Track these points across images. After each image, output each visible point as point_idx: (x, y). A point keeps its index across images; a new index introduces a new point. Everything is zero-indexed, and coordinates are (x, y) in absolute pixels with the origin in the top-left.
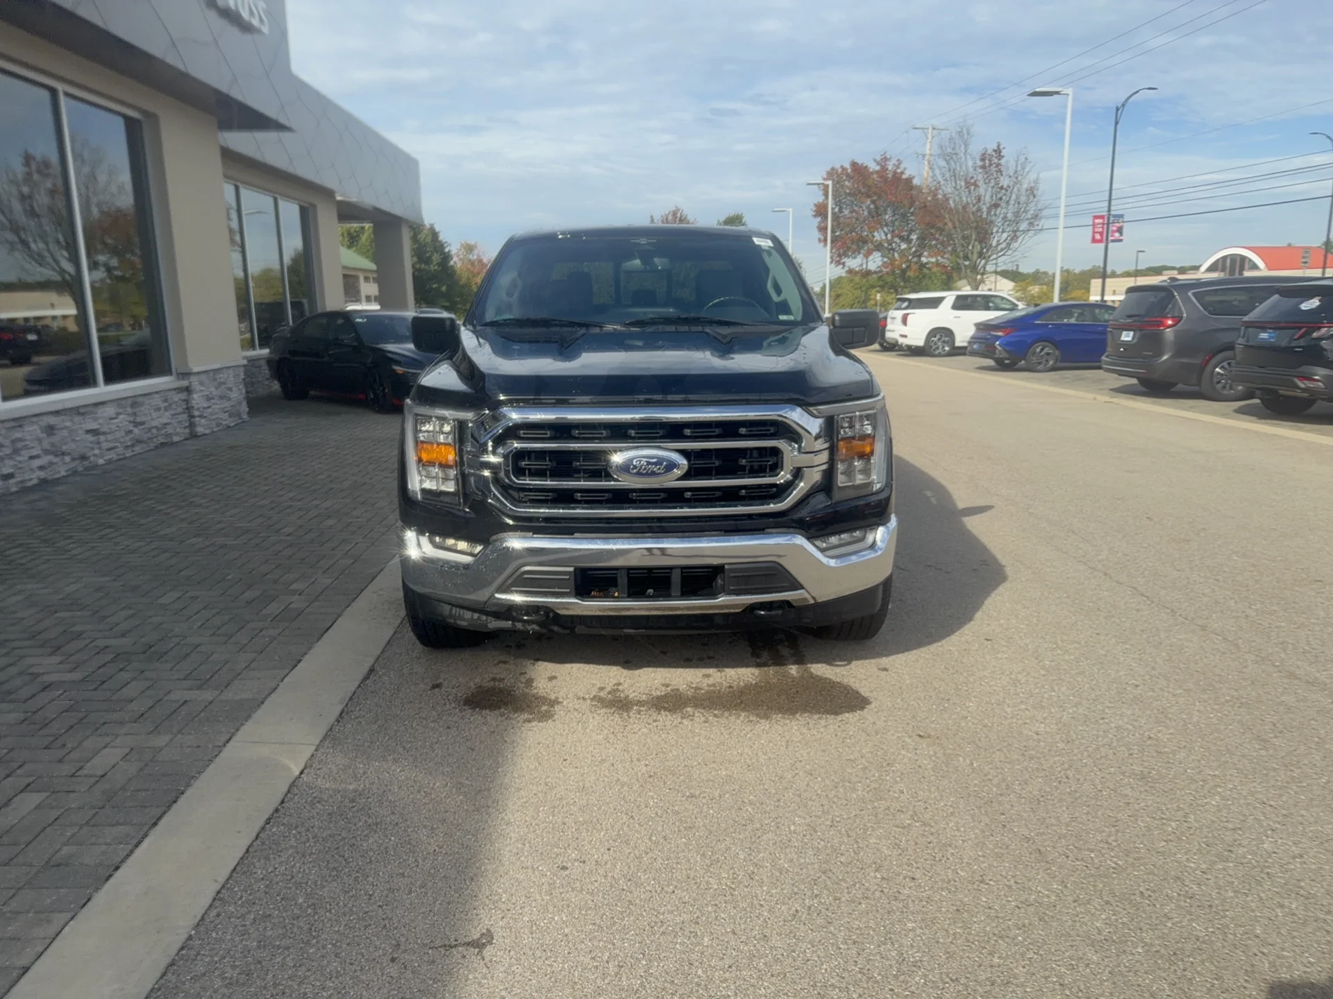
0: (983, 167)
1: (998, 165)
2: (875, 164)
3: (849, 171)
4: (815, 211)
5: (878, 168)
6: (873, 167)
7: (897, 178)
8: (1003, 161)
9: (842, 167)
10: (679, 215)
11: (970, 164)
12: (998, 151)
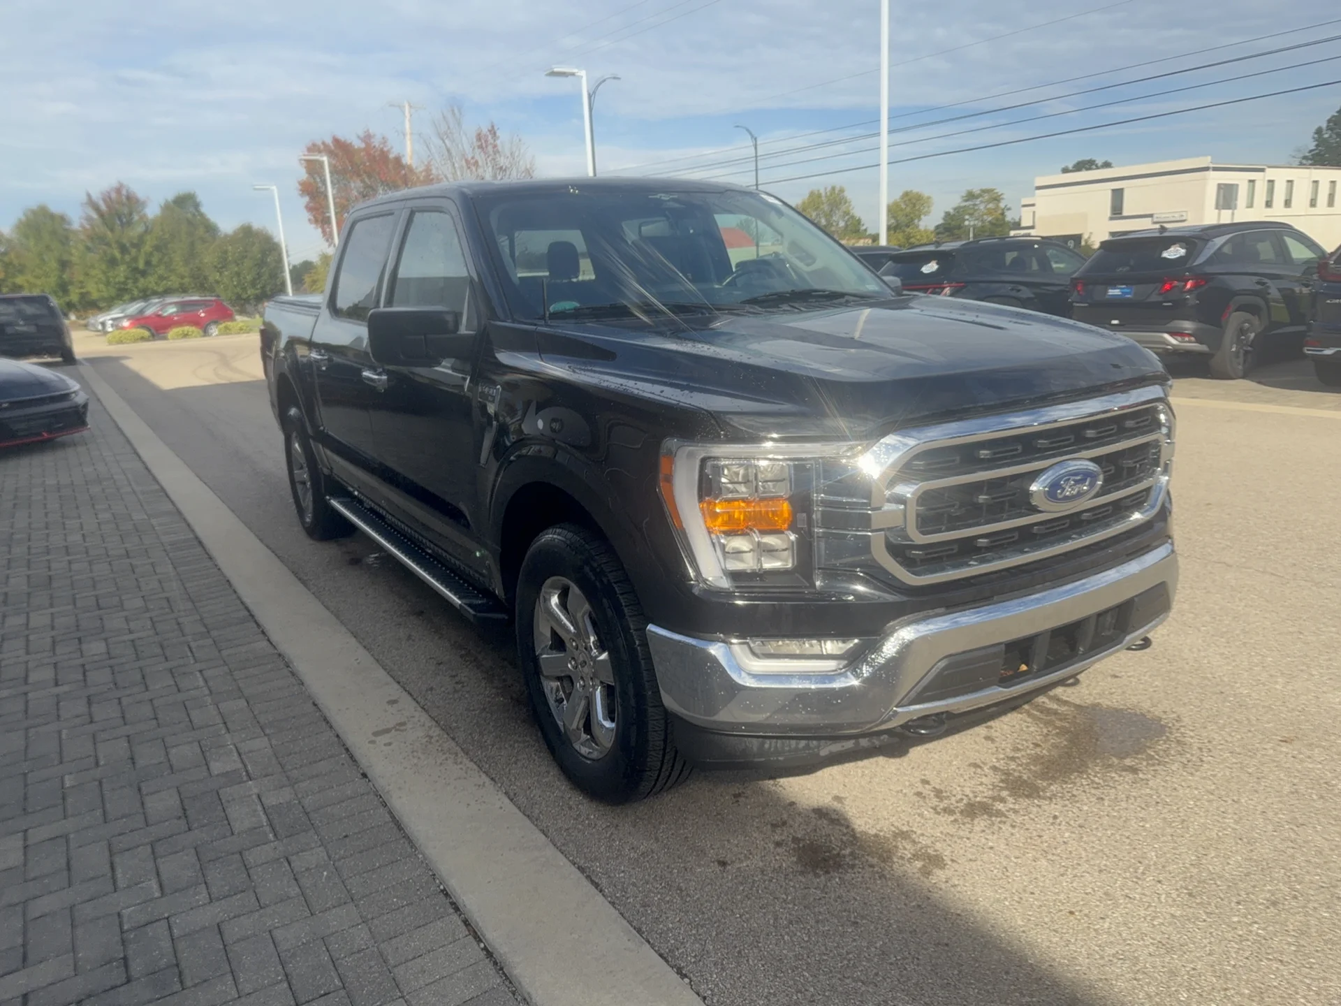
0: (480, 147)
1: (495, 146)
2: (360, 141)
3: (333, 148)
4: (301, 190)
5: (363, 145)
6: (358, 144)
7: (384, 155)
8: (498, 142)
9: (323, 143)
10: (124, 192)
11: (466, 143)
12: (493, 132)
